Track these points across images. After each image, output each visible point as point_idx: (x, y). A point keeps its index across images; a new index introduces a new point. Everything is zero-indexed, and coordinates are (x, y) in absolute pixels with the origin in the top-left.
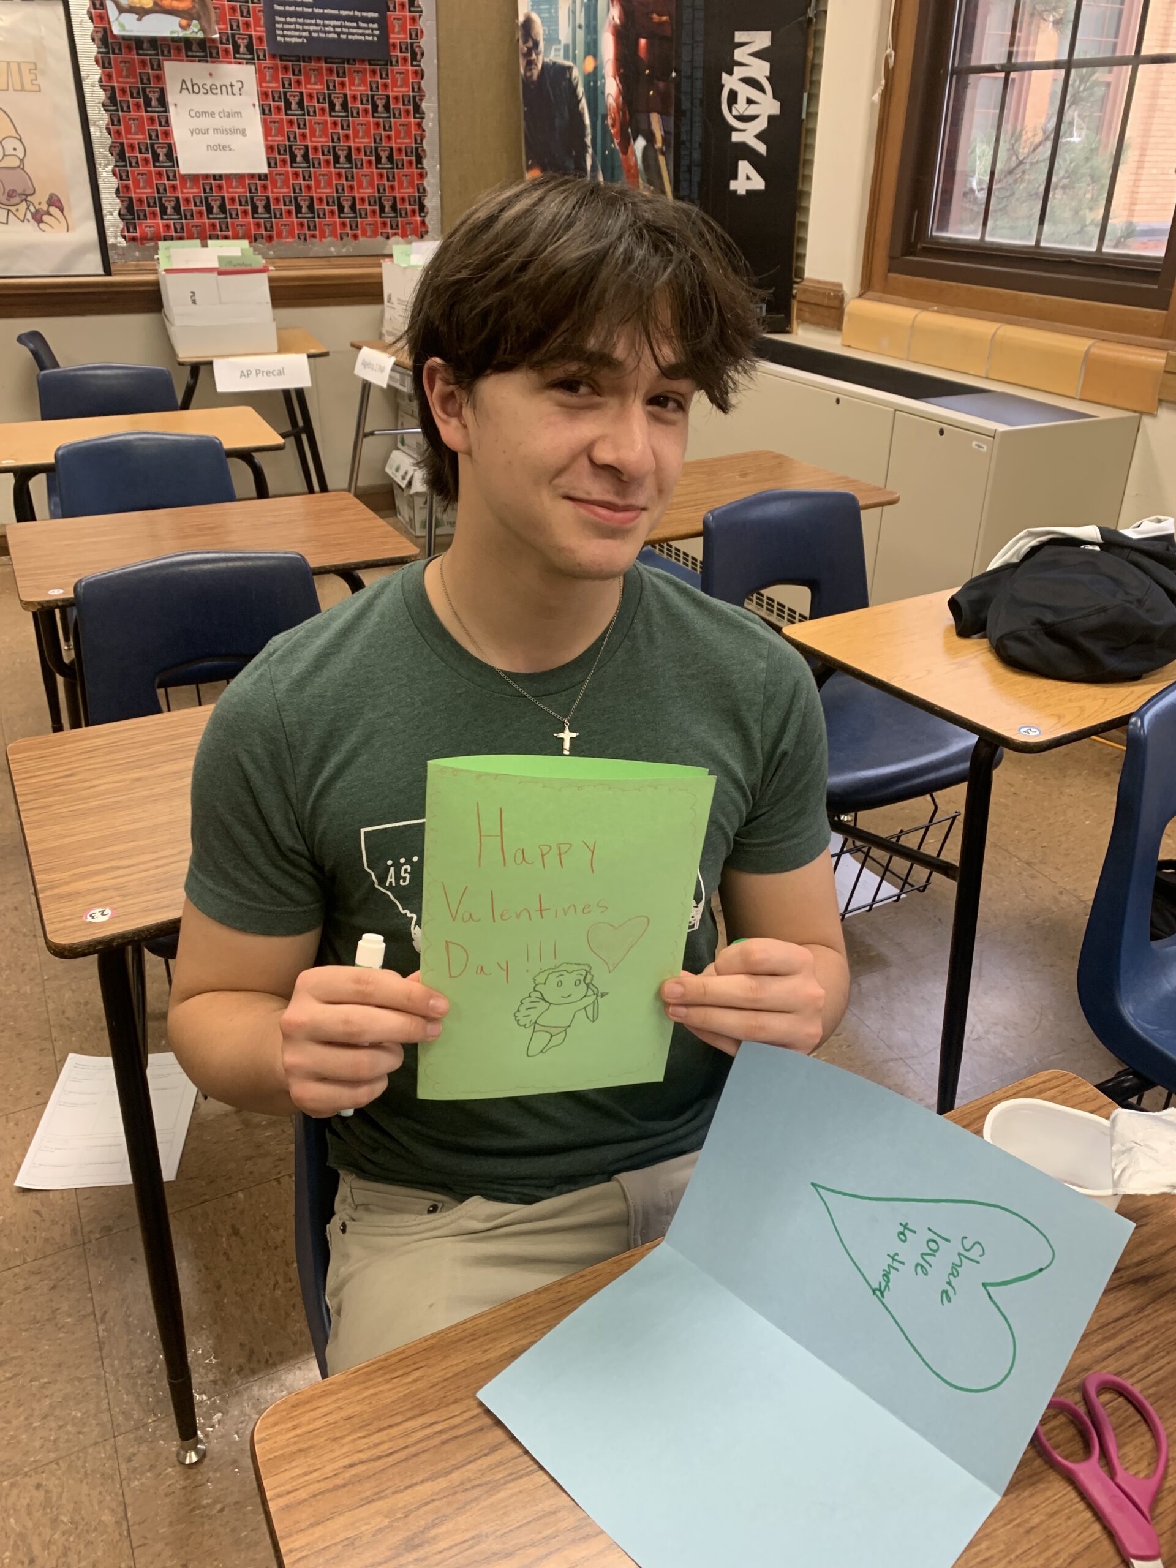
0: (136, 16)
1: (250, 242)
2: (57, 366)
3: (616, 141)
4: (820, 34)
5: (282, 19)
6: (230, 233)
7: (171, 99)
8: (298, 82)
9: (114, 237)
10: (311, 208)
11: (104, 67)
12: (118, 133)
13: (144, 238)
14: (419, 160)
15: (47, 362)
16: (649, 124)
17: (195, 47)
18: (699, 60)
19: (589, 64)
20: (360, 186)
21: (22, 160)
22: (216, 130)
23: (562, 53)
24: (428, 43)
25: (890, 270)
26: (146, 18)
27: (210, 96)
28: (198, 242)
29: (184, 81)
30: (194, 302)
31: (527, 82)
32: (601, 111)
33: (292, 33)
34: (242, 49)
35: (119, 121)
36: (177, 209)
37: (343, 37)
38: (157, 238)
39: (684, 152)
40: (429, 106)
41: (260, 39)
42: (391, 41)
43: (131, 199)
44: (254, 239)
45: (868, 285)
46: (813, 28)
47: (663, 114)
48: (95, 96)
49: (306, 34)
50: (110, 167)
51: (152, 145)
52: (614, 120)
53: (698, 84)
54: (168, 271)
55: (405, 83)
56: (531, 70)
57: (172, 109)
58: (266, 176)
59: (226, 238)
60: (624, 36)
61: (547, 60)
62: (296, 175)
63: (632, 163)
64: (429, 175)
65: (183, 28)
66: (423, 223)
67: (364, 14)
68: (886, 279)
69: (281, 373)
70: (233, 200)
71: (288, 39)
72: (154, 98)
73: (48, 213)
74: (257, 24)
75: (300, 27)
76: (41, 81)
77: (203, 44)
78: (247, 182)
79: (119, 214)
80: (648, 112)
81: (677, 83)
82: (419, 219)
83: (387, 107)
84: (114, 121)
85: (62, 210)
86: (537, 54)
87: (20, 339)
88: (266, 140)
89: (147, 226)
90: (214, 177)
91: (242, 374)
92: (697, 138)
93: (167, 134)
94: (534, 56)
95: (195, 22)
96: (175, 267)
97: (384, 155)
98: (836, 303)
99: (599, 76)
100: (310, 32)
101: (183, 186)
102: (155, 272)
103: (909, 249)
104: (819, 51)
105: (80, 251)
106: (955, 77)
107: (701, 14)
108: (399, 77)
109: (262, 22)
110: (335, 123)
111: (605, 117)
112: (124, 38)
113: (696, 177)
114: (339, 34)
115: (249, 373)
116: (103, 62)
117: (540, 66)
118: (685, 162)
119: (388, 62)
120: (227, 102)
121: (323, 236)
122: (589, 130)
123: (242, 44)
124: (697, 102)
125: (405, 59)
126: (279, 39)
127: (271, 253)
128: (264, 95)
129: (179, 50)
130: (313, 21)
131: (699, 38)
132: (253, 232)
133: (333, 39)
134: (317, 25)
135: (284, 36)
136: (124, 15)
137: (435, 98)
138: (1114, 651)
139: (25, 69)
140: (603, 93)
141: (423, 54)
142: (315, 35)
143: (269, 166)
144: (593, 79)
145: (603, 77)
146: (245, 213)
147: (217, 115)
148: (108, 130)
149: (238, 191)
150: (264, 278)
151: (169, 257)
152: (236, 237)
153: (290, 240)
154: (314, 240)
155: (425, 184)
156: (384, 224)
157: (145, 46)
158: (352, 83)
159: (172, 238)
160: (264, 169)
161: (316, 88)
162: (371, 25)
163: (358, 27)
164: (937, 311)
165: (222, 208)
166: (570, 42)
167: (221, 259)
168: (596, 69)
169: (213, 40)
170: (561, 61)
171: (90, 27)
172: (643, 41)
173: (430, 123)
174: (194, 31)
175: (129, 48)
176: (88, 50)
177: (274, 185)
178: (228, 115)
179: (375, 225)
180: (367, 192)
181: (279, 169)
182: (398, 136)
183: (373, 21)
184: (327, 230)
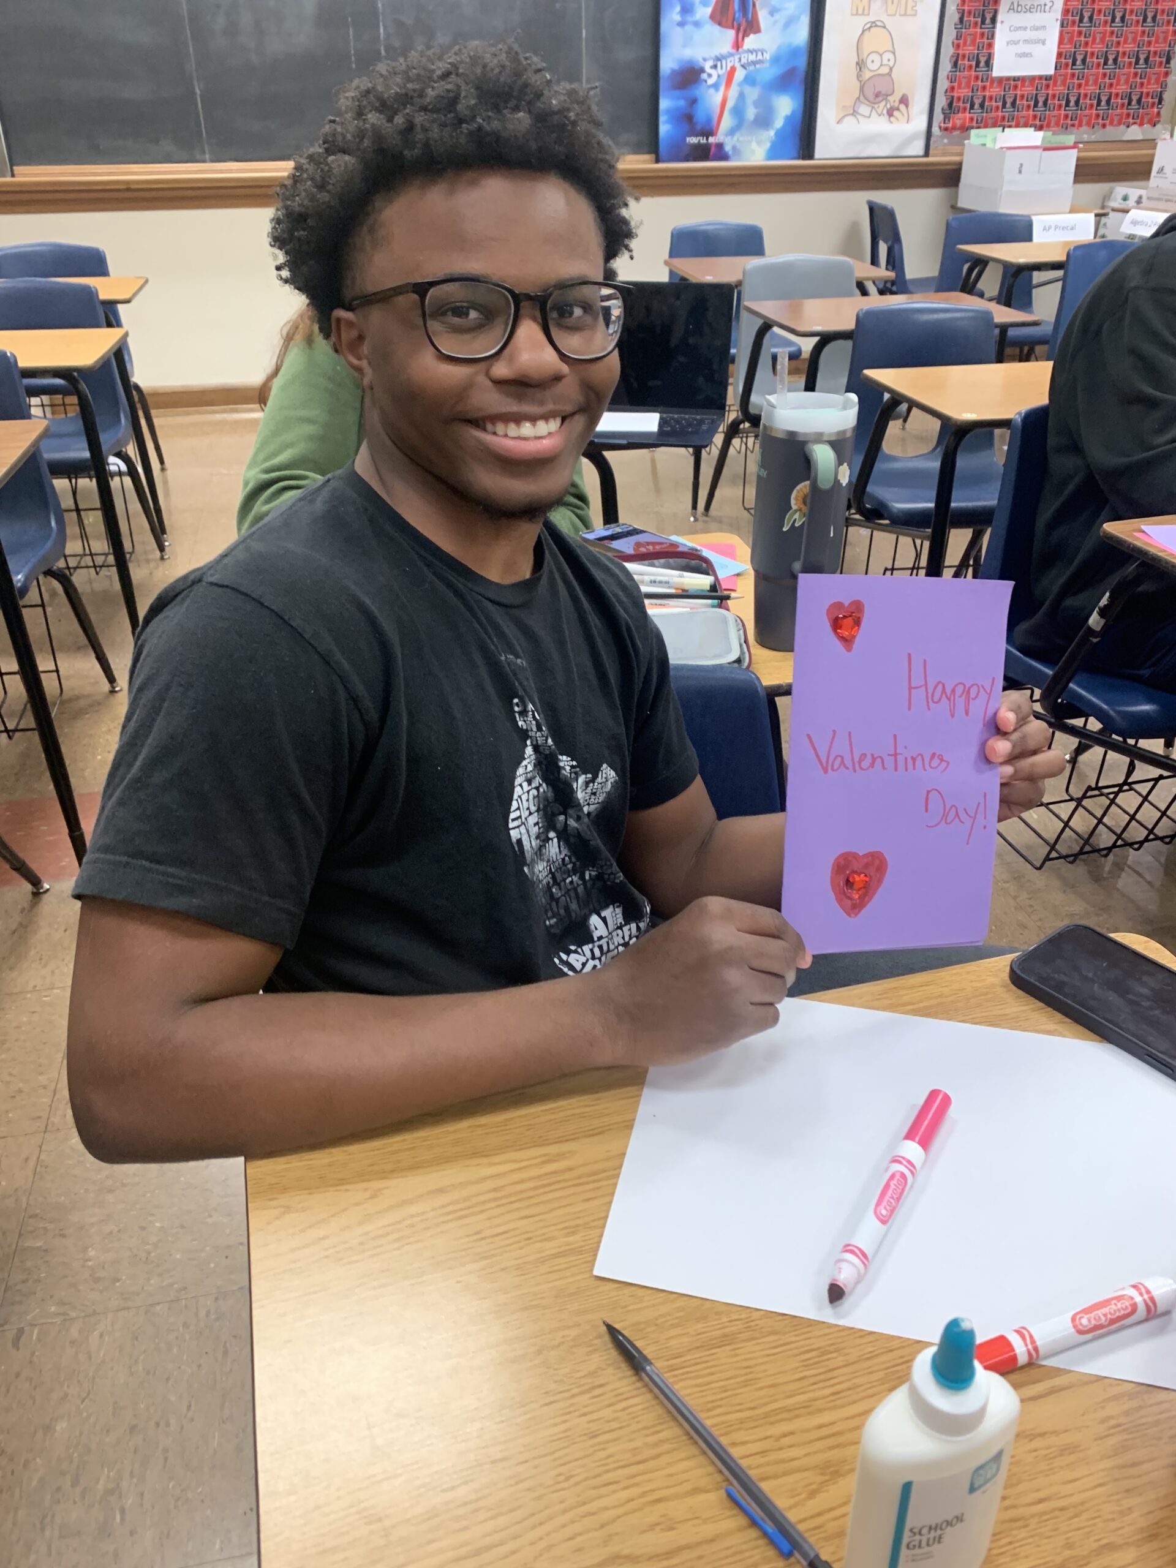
7: (999, 18)
10: (1077, 102)
12: (958, 45)
14: (1168, 61)
20: (1118, 84)
21: (891, 69)
22: (1026, 41)
27: (1028, 14)
29: (1012, 3)
30: (1020, 172)
35: (961, 36)
36: (982, 105)
43: (953, 97)
50: (948, 73)
51: (978, 54)
57: (998, 25)
58: (1051, 77)
59: (1014, 127)
62: (1073, 75)
66: (1159, 114)
69: (1074, 229)
70: (1022, 97)
72: (988, 17)
73: (898, 109)
76: (919, 7)
78: (1036, 82)
79: (944, 109)
82: (1156, 110)
83: (1154, 17)
84: (956, 36)
88: (1059, 47)
89: (959, 119)
90: (1015, 79)
91: (1045, 229)
93: (990, 46)
97: (1143, 58)
101: (991, 86)
102: (960, 153)
105: (913, 137)
110: (1112, 33)
115: (1051, 227)
120: (1037, 18)
121: (1080, 125)
128: (1066, 12)
132: (1036, 122)
143: (1056, 69)
146: (1029, 107)
147: (1028, 30)
148: (953, 43)
149: (1028, 90)
152: (1018, 126)
154: (1073, 128)
155: (1168, 81)
156: (1128, 115)
159: (979, 127)
160: (1051, 71)
161: (1105, 4)
165: (1014, 104)
177: (1055, 84)
178: (1037, 29)
179: (1121, 115)
180: (1122, 88)
181: (1062, 71)
182: (1157, 41)
184: (1084, 121)
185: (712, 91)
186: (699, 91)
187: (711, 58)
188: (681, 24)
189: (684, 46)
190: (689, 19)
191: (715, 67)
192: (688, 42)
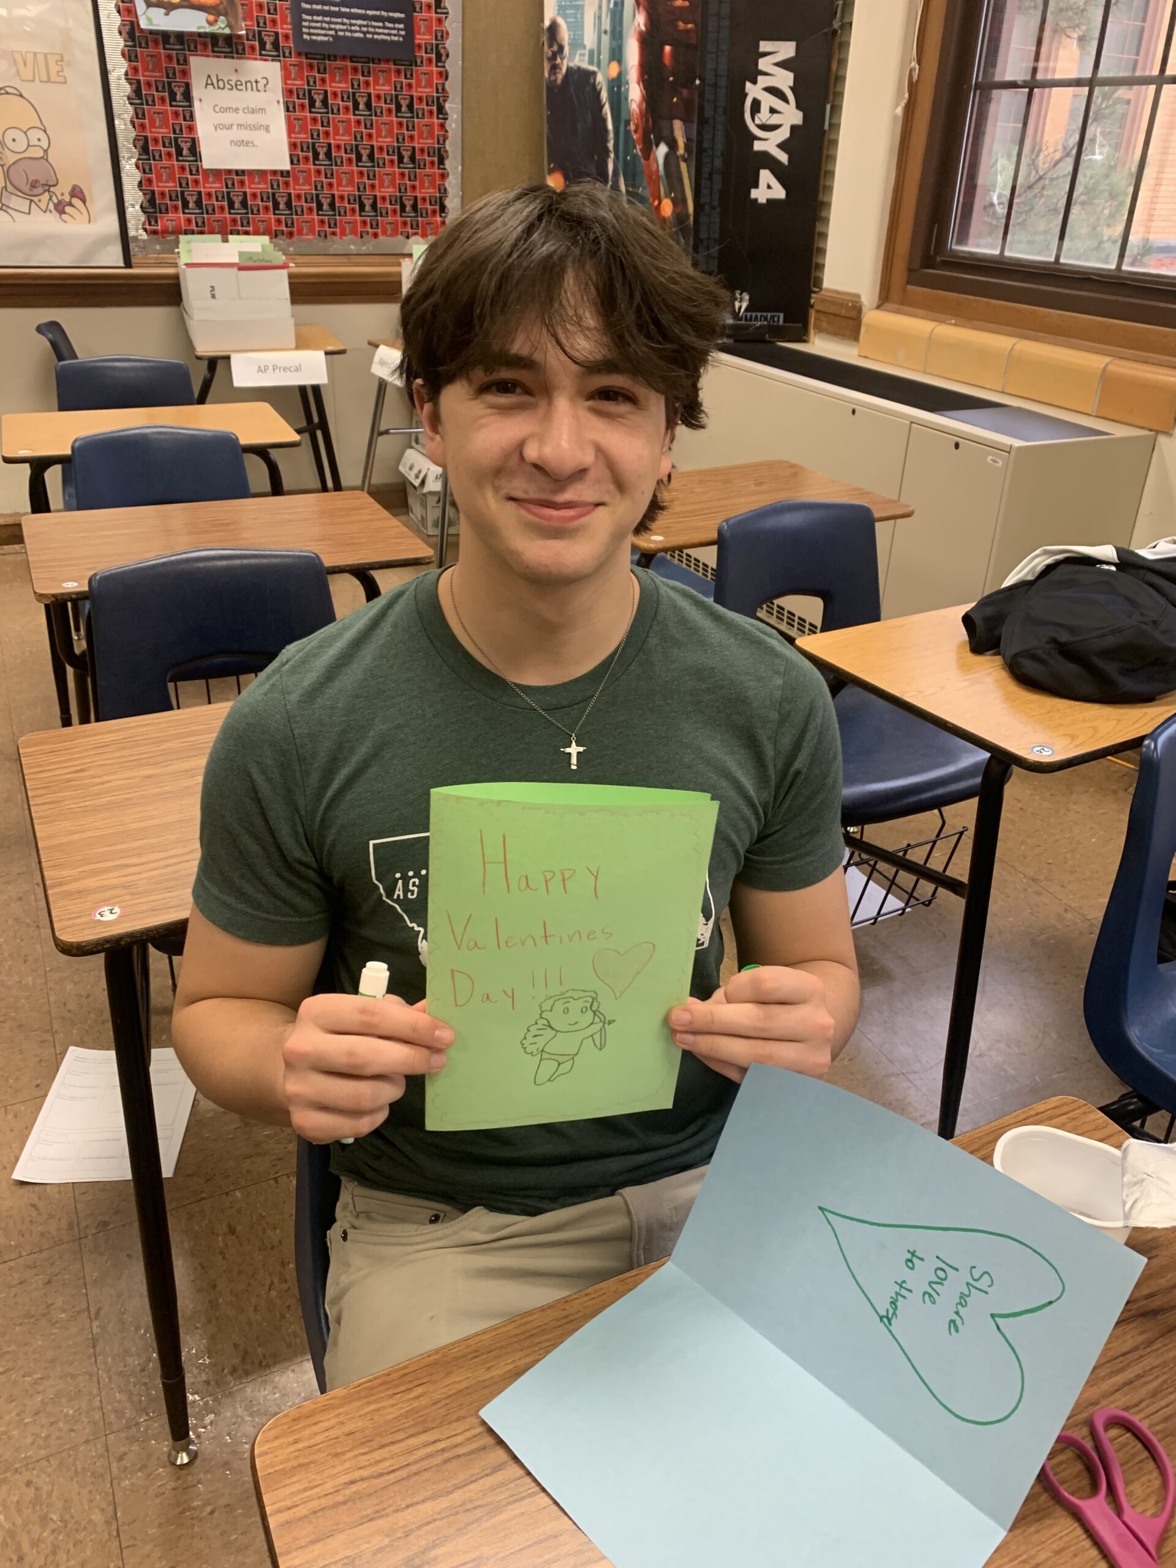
0: (163, 11)
1: (271, 238)
2: (76, 357)
3: (638, 147)
4: (844, 46)
5: (309, 18)
6: (251, 229)
7: (196, 93)
8: (323, 81)
9: (136, 230)
10: (332, 205)
11: (130, 60)
12: (143, 126)
13: (165, 232)
14: (441, 161)
15: (65, 352)
16: (672, 131)
17: (221, 43)
18: (723, 68)
19: (614, 70)
20: (382, 185)
21: (46, 151)
22: (240, 126)
23: (586, 58)
24: (453, 45)
25: (908, 283)
26: (174, 13)
27: (235, 92)
28: (219, 237)
29: (209, 76)
30: (213, 296)
31: (551, 87)
32: (624, 116)
33: (318, 31)
34: (268, 46)
35: (143, 114)
36: (199, 203)
37: (369, 36)
38: (178, 231)
39: (706, 160)
40: (452, 106)
41: (286, 37)
42: (417, 41)
43: (153, 192)
44: (274, 235)
45: (885, 298)
46: (838, 40)
47: (686, 121)
48: (121, 89)
49: (332, 33)
50: (134, 160)
51: (176, 139)
52: (637, 126)
53: (722, 92)
54: (188, 265)
55: (429, 83)
56: (555, 74)
57: (196, 104)
58: (288, 172)
59: (247, 233)
60: (649, 43)
61: (571, 64)
62: (318, 172)
63: (654, 168)
64: (451, 176)
65: (210, 23)
67: (391, 14)
68: (904, 291)
69: (298, 369)
70: (254, 195)
71: (314, 38)
72: (179, 92)
74: (284, 22)
75: (327, 26)
76: (67, 72)
77: (229, 40)
78: (269, 178)
79: (141, 207)
80: (672, 119)
81: (701, 91)
82: (439, 219)
83: (410, 107)
84: (139, 114)
85: (84, 202)
86: (562, 59)
87: (39, 329)
88: (289, 136)
89: (169, 220)
90: (237, 172)
91: (260, 370)
92: (719, 146)
93: (191, 129)
94: (559, 61)
95: (222, 18)
96: (195, 261)
97: (406, 155)
98: (853, 314)
99: (623, 81)
100: (336, 31)
101: (206, 180)
102: (175, 265)
103: (928, 262)
104: (843, 62)
105: (101, 243)
106: (978, 92)
107: (726, 23)
108: (423, 78)
109: (289, 20)
110: (358, 122)
111: (627, 123)
112: (151, 32)
113: (717, 186)
114: (365, 33)
115: (266, 368)
116: (129, 56)
117: (564, 70)
118: (706, 170)
119: (413, 62)
120: (251, 98)
121: (343, 233)
122: (611, 135)
123: (269, 41)
124: (720, 110)
125: (430, 60)
126: (305, 37)
127: (291, 249)
128: (288, 92)
129: (205, 45)
130: (339, 20)
131: (724, 47)
132: (274, 228)
133: (358, 38)
134: (343, 24)
135: (309, 34)
136: (151, 9)
137: (459, 100)
138: (1127, 672)
139: (52, 60)
140: (626, 98)
141: (447, 56)
142: (341, 34)
143: (292, 163)
144: (617, 85)
145: (627, 83)
146: (267, 208)
147: (241, 112)
148: (132, 122)
149: (260, 187)
150: (284, 273)
151: (189, 251)
152: (257, 233)
153: (311, 237)
154: (334, 238)
155: (447, 185)
156: (405, 223)
157: (172, 40)
158: (376, 83)
159: (193, 233)
160: (287, 166)
161: (340, 86)
162: (397, 26)
163: (384, 27)
164: (955, 325)
165: (244, 204)
166: (595, 47)
167: (241, 254)
168: (620, 74)
169: (240, 37)
170: (585, 65)
171: (117, 20)
172: (668, 48)
173: (453, 124)
174: (221, 27)
175: (156, 42)
176: (115, 43)
177: (296, 182)
178: (252, 111)
179: (395, 224)
180: (388, 191)
181: (302, 166)
182: (421, 137)
183: (399, 21)
184: (348, 228)
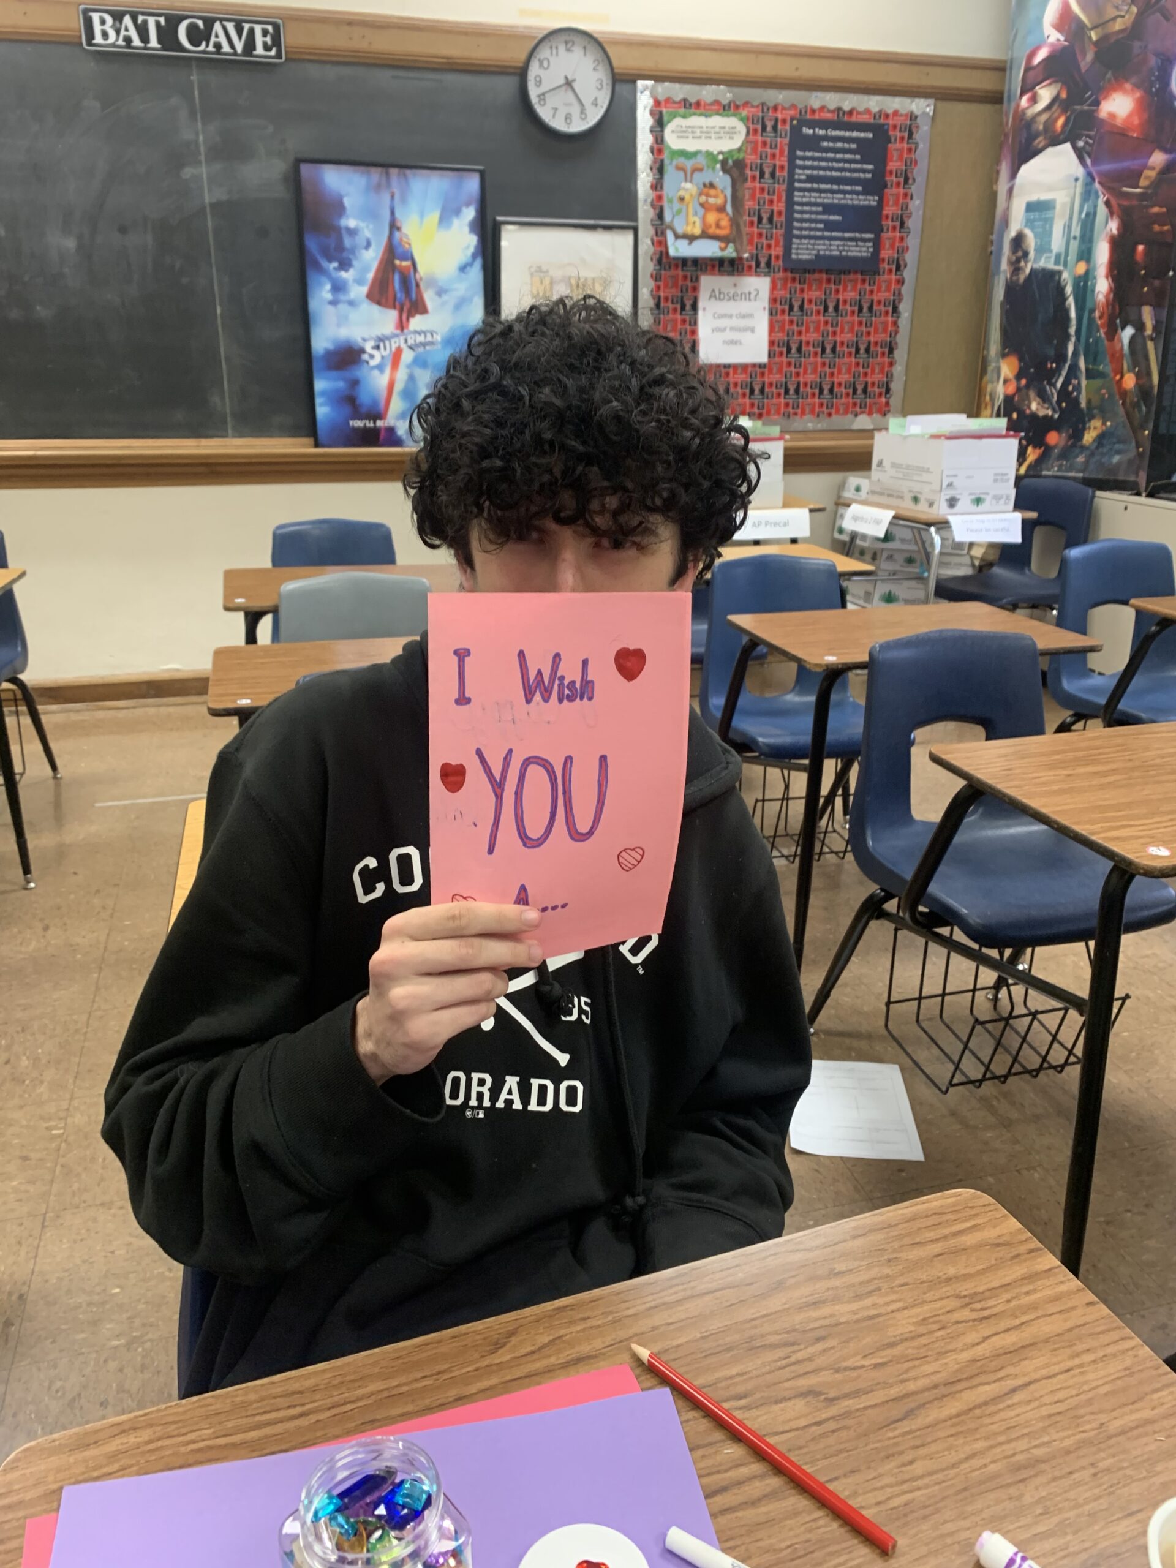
5: (798, 241)
7: (701, 304)
8: (802, 290)
10: (797, 390)
11: (656, 280)
14: (891, 351)
17: (726, 264)
19: (1081, 268)
20: (839, 373)
22: (732, 329)
24: (910, 258)
27: (732, 303)
29: (713, 291)
32: (1089, 305)
33: (803, 252)
34: (763, 265)
35: (660, 322)
37: (844, 253)
40: (905, 308)
41: (778, 257)
42: (882, 256)
49: (815, 252)
55: (888, 289)
57: (700, 313)
58: (765, 365)
62: (789, 364)
64: (898, 364)
66: (887, 404)
67: (863, 235)
69: (785, 524)
70: (736, 384)
71: (800, 257)
72: (688, 303)
74: (777, 245)
75: (811, 247)
76: (608, 292)
77: (732, 262)
78: (750, 369)
82: (884, 400)
83: (870, 309)
86: (1026, 263)
88: (770, 336)
90: (726, 366)
93: (694, 332)
94: (1022, 264)
97: (863, 348)
99: (1090, 276)
100: (818, 251)
108: (883, 285)
109: (781, 244)
110: (826, 323)
111: (1092, 311)
112: (675, 258)
114: (840, 251)
115: (759, 523)
116: (656, 277)
117: (1028, 271)
119: (876, 272)
120: (744, 306)
121: (803, 413)
122: (1074, 322)
123: (763, 261)
125: (890, 270)
126: (794, 256)
128: (773, 300)
129: (713, 266)
130: (822, 242)
132: (749, 411)
133: (836, 256)
134: (824, 245)
135: (797, 254)
137: (910, 301)
139: (598, 283)
140: (1093, 291)
141: (905, 266)
142: (822, 253)
143: (769, 356)
144: (1084, 280)
145: (1095, 278)
146: (744, 395)
147: (734, 317)
149: (741, 377)
150: (781, 444)
153: (778, 417)
154: (796, 417)
155: (894, 371)
156: (855, 404)
157: (689, 264)
158: (845, 289)
160: (764, 360)
161: (815, 294)
162: (867, 244)
163: (857, 246)
166: (1063, 250)
168: (1087, 273)
169: (742, 259)
170: (1051, 266)
171: (651, 250)
172: (1141, 248)
173: (904, 321)
174: (730, 252)
175: (676, 266)
176: (647, 267)
177: (771, 372)
178: (744, 316)
179: (847, 405)
180: (844, 378)
181: (777, 359)
182: (876, 331)
183: (869, 240)
184: (807, 410)
185: (376, 372)
186: (361, 372)
187: (371, 338)
188: (334, 303)
189: (339, 325)
190: (342, 297)
191: (377, 347)
192: (343, 320)
